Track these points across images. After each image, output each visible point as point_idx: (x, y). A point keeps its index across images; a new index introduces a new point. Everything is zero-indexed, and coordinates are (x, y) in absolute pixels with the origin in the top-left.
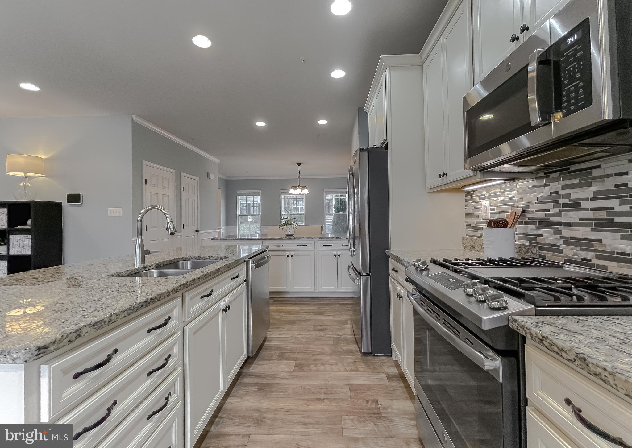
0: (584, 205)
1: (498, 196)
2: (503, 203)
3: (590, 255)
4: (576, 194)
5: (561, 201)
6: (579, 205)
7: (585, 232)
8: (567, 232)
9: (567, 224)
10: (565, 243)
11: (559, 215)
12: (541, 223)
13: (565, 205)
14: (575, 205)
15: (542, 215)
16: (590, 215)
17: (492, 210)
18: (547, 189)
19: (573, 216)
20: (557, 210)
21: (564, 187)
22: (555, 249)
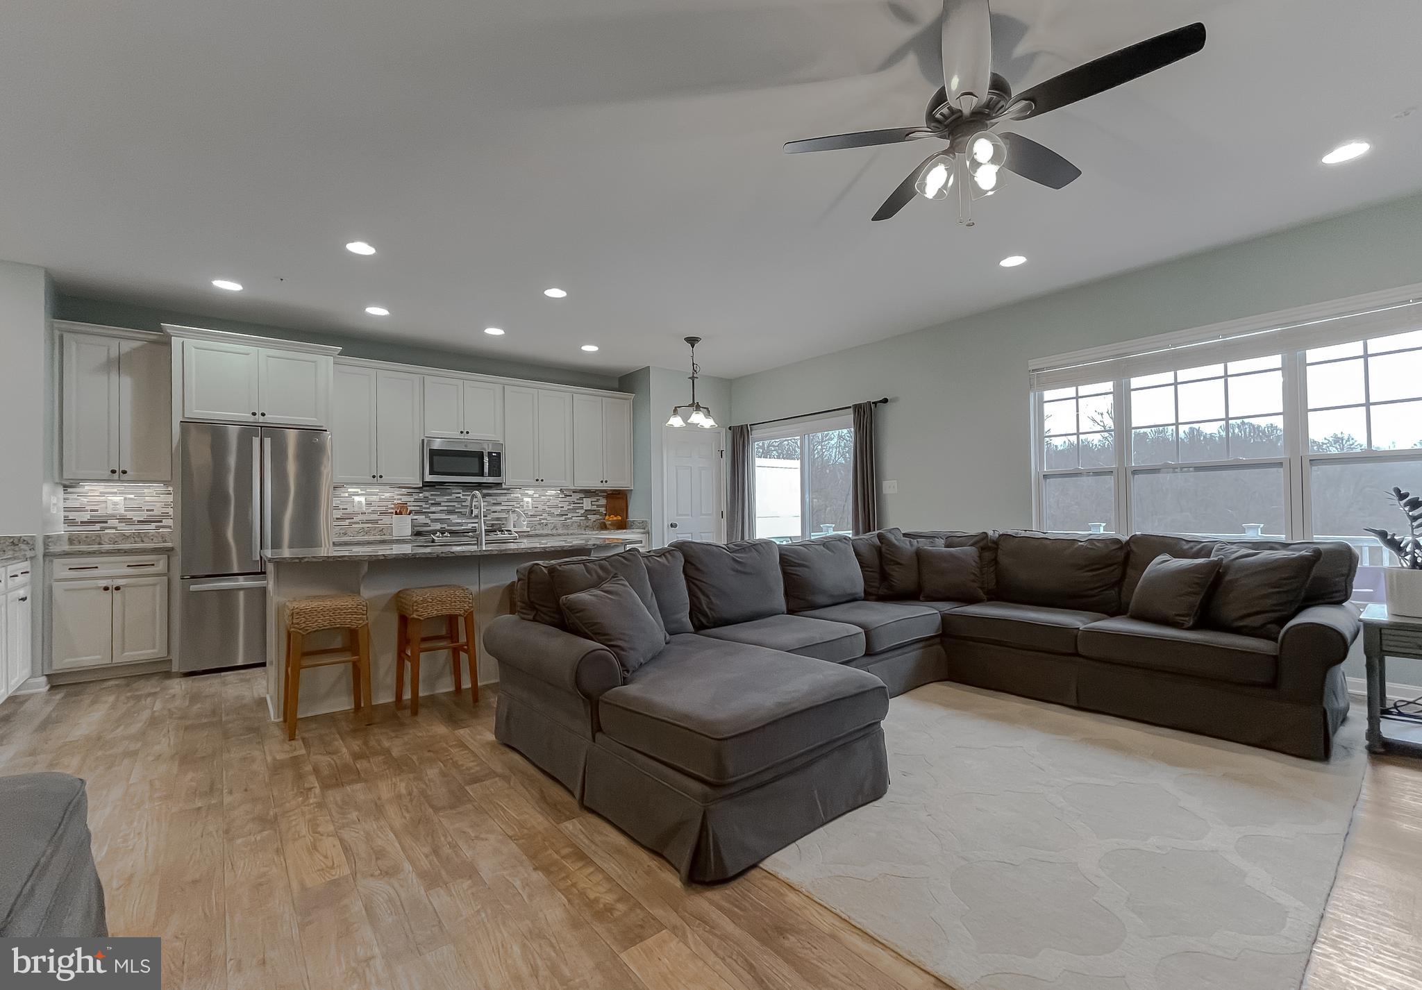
0: (442, 504)
1: (377, 495)
2: (381, 500)
3: (445, 526)
4: (438, 499)
5: (430, 502)
6: (440, 504)
7: (443, 516)
8: (433, 516)
9: (434, 513)
10: (432, 522)
11: (429, 508)
12: (417, 513)
13: (432, 504)
14: (438, 504)
15: (418, 508)
16: (445, 508)
17: (369, 504)
18: (421, 495)
19: (433, 509)
20: (428, 506)
21: (432, 495)
22: (426, 525)
